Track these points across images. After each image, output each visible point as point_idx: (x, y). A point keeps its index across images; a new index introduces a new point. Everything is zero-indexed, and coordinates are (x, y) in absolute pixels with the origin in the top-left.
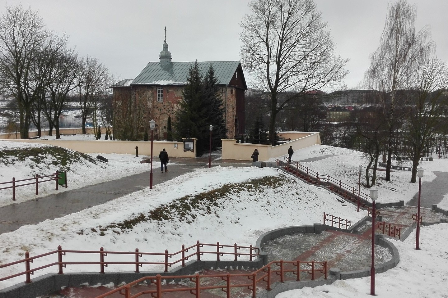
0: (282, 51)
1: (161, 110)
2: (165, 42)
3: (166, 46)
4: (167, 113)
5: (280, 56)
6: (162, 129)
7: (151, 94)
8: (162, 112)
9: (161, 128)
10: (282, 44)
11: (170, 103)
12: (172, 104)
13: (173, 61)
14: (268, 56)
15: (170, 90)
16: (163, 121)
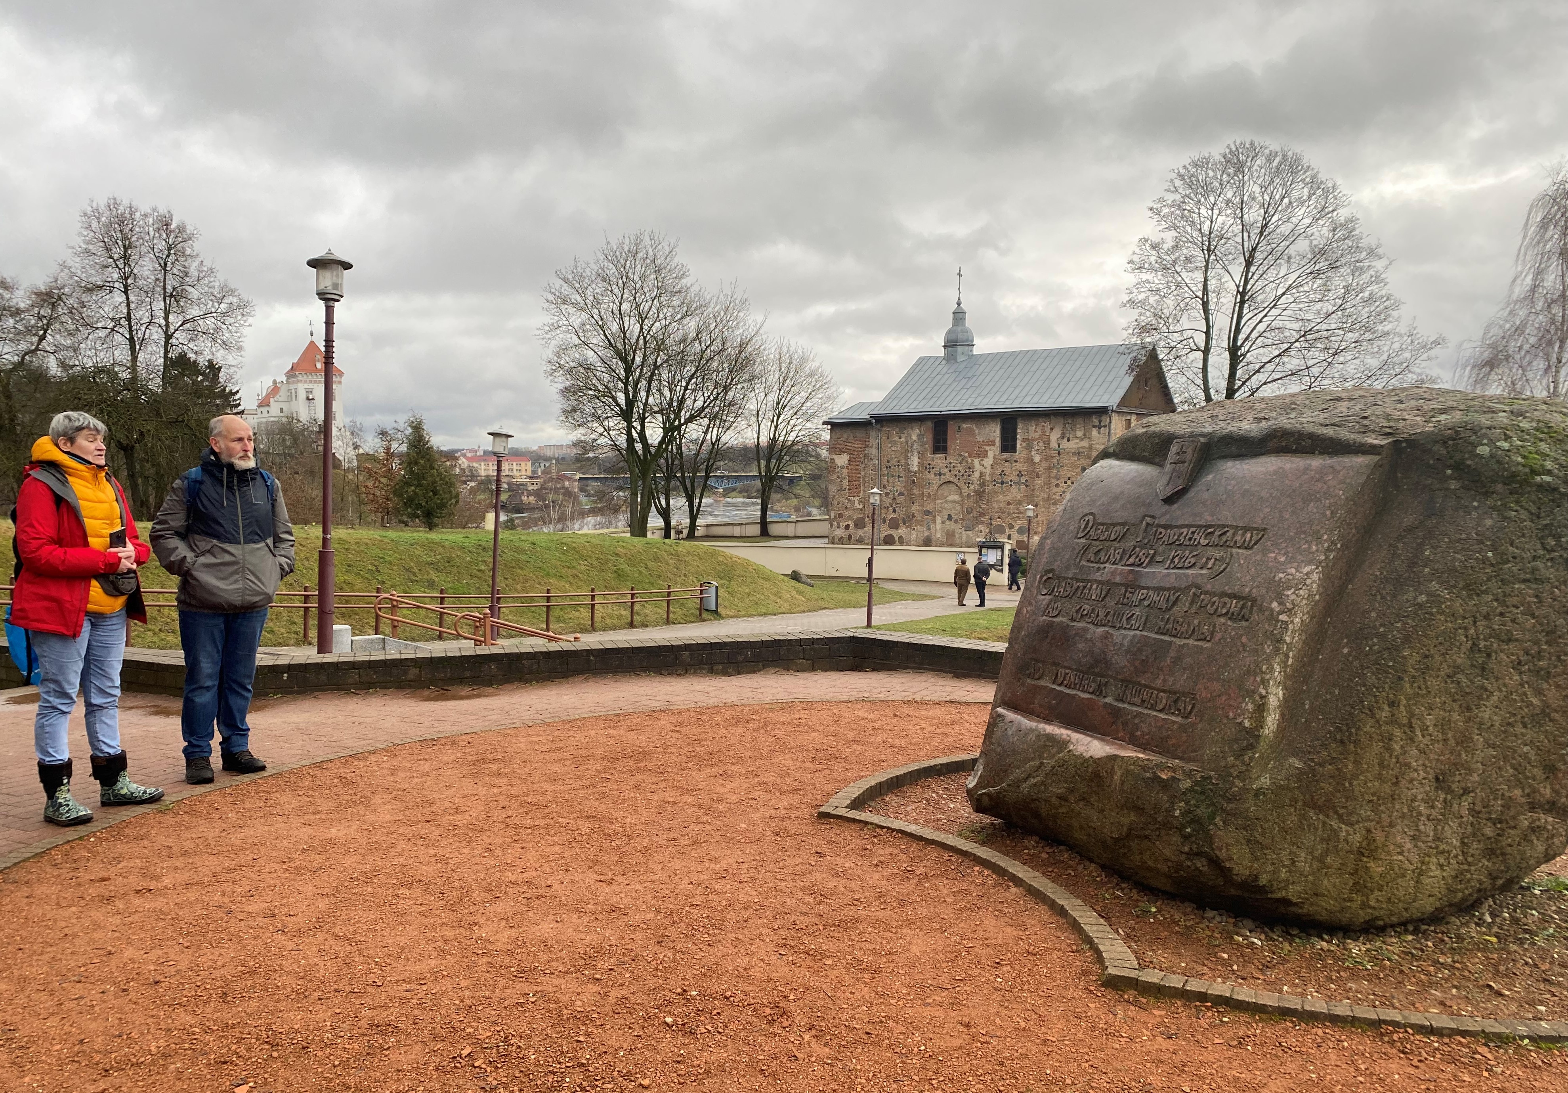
0: (1243, 322)
1: (940, 475)
2: (959, 304)
3: (959, 315)
4: (956, 481)
5: (1238, 330)
6: (943, 522)
7: (919, 435)
8: (944, 479)
9: (939, 520)
10: (1242, 302)
11: (964, 458)
12: (969, 460)
13: (976, 351)
14: (1208, 333)
15: (964, 426)
16: (946, 502)
